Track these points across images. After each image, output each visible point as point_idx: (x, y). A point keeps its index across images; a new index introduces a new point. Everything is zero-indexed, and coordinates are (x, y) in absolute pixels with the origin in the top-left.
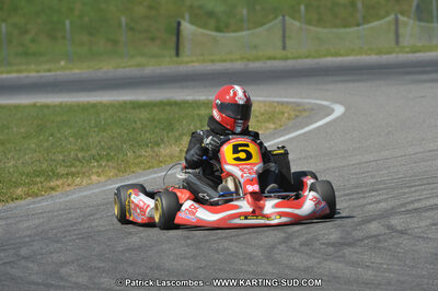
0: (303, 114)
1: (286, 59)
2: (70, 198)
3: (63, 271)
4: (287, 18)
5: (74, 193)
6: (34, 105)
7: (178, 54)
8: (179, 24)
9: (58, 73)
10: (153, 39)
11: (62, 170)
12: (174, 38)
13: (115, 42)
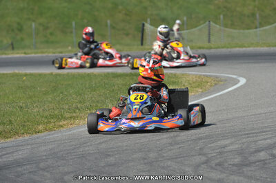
0: (220, 83)
1: (211, 48)
2: (71, 132)
3: (66, 178)
4: (211, 23)
5: (75, 129)
6: (52, 74)
7: (142, 44)
8: (143, 25)
9: (67, 54)
10: (127, 35)
11: (68, 115)
12: (140, 35)
13: (103, 36)
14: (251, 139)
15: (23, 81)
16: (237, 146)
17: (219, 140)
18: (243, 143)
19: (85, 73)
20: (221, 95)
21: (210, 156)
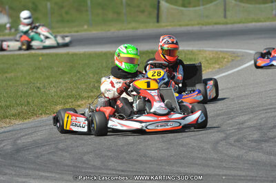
0: (237, 59)
1: (227, 23)
3: (86, 158)
6: (68, 54)
7: (158, 21)
8: (159, 2)
9: (83, 33)
10: (143, 12)
11: (85, 94)
12: (156, 12)
13: (118, 14)
14: (269, 115)
15: (40, 61)
16: (255, 122)
17: (237, 116)
18: (261, 119)
19: (102, 52)
20: (238, 71)
21: (228, 132)
